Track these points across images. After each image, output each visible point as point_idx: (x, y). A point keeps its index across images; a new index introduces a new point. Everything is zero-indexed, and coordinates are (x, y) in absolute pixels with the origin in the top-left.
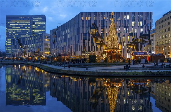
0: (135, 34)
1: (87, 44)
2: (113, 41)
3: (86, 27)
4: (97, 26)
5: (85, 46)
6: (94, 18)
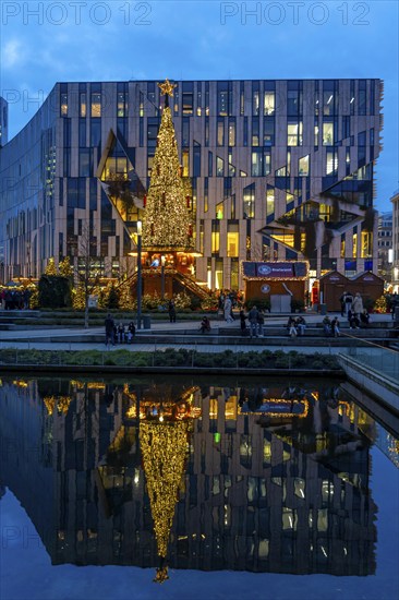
3: (82, 148)
4: (130, 145)
5: (76, 232)
6: (118, 110)
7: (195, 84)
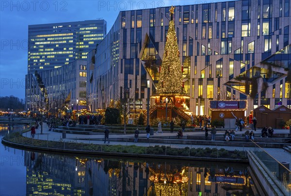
0: (248, 55)
1: (134, 82)
2: (168, 74)
3: (132, 44)
4: (156, 41)
5: (129, 87)
6: (150, 23)
7: (191, 7)
